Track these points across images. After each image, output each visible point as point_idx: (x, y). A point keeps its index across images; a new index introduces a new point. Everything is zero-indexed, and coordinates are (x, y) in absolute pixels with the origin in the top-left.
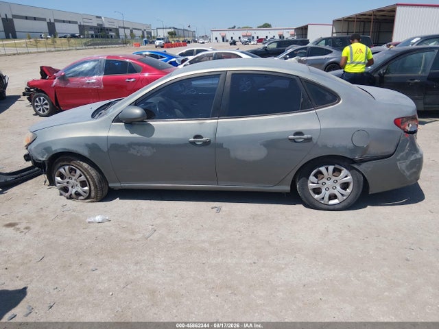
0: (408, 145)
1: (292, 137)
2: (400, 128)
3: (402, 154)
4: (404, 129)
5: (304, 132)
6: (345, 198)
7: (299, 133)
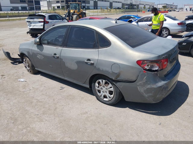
0: (145, 78)
1: (86, 61)
2: (141, 66)
3: (140, 82)
4: (143, 67)
5: (91, 60)
6: (111, 99)
7: (89, 60)
